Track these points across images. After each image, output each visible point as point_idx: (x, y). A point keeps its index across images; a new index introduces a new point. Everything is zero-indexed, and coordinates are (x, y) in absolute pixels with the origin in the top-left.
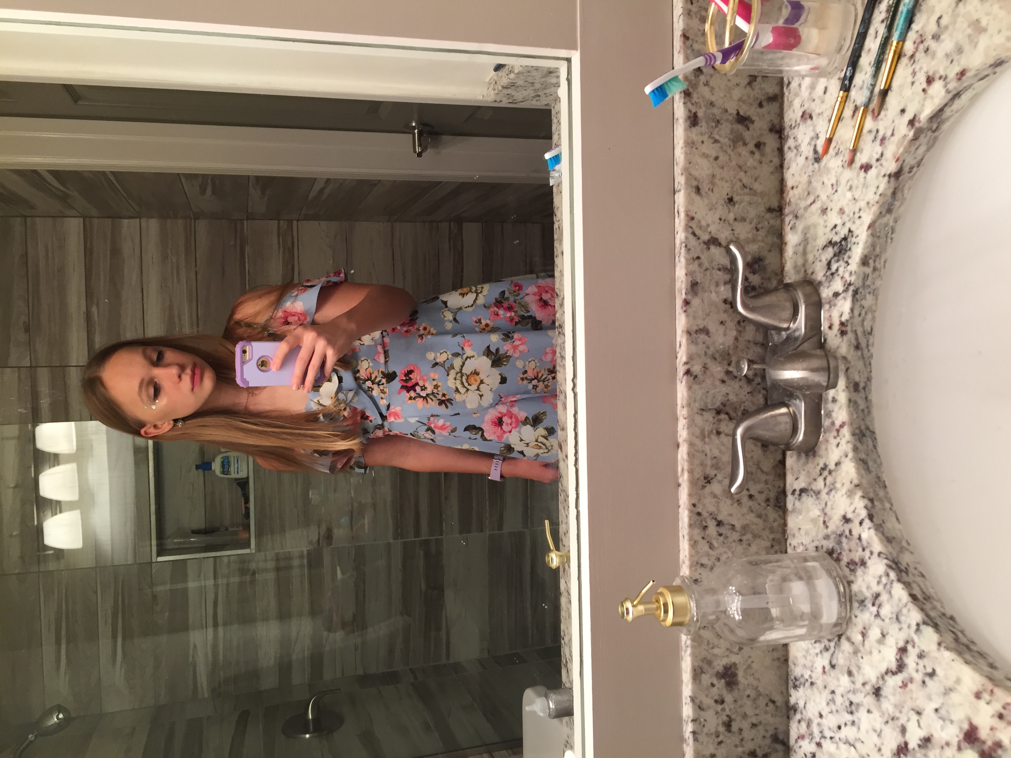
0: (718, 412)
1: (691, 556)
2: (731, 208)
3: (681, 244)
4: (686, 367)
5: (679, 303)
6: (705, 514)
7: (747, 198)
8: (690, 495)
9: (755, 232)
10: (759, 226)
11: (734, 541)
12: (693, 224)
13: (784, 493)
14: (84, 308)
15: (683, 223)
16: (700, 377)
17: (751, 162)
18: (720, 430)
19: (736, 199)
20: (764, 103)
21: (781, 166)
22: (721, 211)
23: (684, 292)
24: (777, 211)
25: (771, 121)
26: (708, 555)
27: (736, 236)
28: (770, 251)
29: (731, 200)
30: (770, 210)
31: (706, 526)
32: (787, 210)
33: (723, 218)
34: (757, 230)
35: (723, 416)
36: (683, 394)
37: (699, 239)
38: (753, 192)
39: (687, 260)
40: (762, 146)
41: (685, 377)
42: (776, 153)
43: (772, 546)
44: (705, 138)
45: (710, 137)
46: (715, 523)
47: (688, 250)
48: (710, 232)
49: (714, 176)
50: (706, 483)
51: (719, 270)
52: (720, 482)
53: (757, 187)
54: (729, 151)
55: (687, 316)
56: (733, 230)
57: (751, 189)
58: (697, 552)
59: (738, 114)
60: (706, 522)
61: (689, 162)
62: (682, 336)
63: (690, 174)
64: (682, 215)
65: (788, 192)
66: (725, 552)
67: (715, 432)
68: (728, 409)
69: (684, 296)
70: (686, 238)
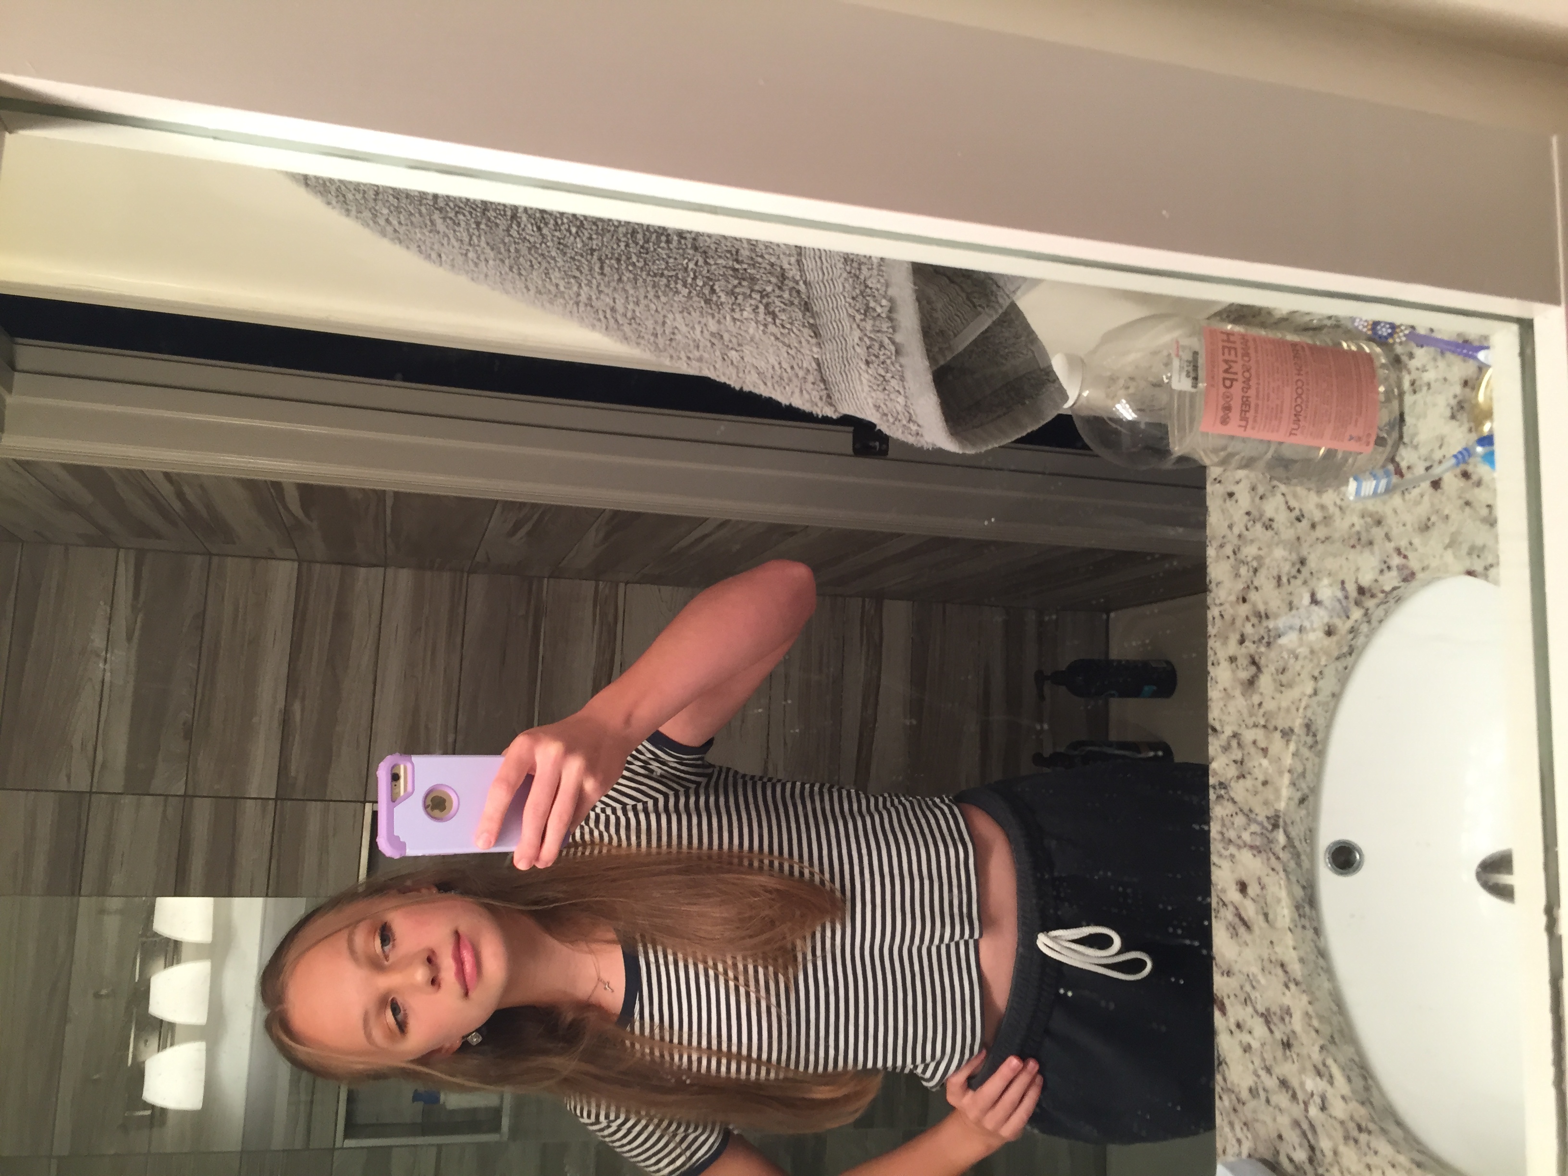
14: (281, 704)
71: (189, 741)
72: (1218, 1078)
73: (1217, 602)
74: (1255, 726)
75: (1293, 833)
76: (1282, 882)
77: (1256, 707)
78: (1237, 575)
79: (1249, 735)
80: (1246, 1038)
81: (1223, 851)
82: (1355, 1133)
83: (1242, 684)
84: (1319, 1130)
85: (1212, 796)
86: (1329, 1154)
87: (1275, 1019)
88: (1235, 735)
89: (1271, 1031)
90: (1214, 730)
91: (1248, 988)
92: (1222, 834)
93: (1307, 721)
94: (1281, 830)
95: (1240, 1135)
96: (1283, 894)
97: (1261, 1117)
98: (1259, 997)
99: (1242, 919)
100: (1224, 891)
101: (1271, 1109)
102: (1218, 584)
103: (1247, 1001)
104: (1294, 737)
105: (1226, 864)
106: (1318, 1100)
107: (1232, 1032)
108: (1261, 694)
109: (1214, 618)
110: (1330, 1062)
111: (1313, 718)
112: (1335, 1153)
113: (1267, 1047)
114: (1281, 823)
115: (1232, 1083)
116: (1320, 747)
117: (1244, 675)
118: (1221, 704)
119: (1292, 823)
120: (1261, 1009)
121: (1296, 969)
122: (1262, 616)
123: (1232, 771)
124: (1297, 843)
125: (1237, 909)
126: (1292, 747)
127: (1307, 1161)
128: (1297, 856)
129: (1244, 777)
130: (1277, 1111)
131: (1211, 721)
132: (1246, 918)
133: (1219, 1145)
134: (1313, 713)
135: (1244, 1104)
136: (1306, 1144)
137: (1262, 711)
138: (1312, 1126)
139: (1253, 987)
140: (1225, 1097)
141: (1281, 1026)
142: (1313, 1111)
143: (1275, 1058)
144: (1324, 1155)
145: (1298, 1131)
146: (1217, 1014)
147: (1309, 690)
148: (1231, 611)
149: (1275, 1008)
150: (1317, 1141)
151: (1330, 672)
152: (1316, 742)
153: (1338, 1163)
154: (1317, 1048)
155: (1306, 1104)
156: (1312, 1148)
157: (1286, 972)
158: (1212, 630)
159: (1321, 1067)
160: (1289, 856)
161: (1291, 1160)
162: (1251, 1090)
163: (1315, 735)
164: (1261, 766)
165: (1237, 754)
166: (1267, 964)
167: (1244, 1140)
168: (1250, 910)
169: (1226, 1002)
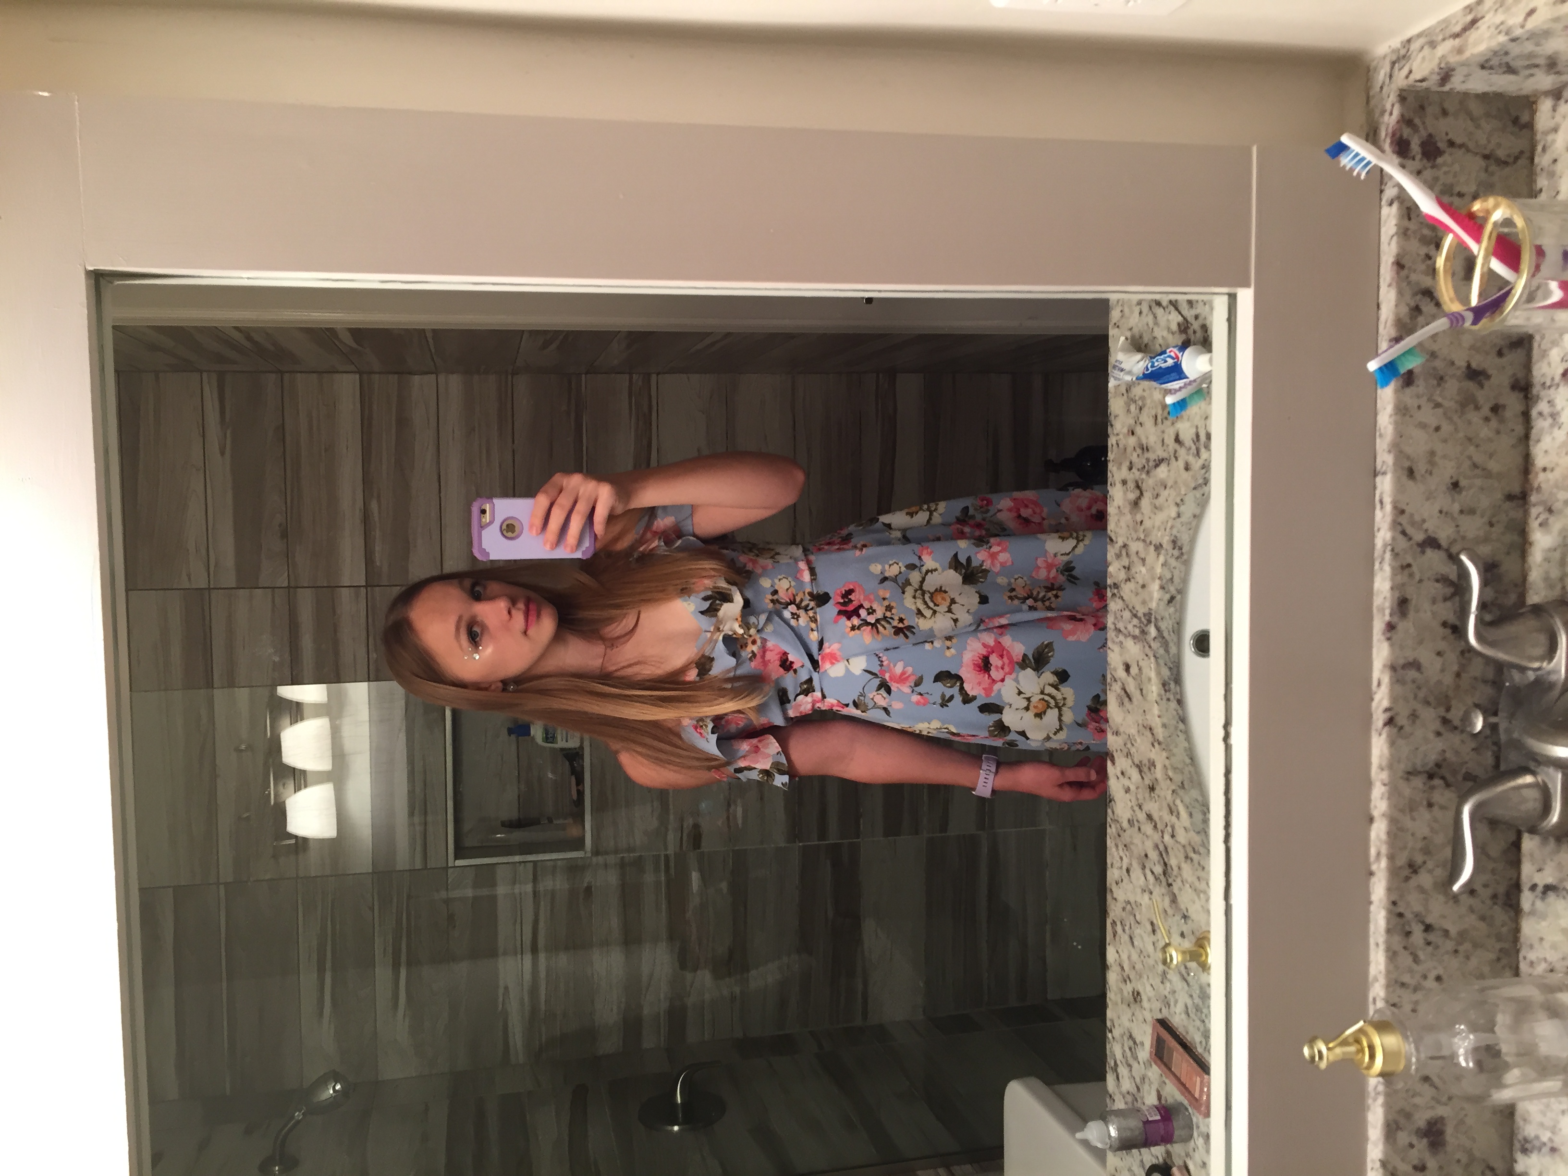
0: (1431, 776)
1: (1388, 972)
2: (1456, 496)
3: (1385, 546)
4: (1387, 715)
5: (1378, 626)
6: (1409, 915)
7: (1478, 482)
8: (1389, 890)
9: (1487, 528)
10: (1494, 520)
11: (1447, 952)
12: (1404, 520)
13: (1516, 887)
14: (360, 503)
15: (1389, 519)
16: (1408, 729)
17: (1485, 432)
18: (1433, 800)
19: (1463, 483)
20: (1505, 351)
21: (1527, 437)
22: (1443, 501)
23: (1387, 612)
24: (1519, 499)
25: (1514, 375)
26: (1411, 971)
27: (1462, 533)
28: (1508, 553)
29: (1455, 485)
30: (1510, 497)
31: (1410, 932)
32: (1533, 498)
33: (1445, 510)
34: (1491, 525)
35: (1437, 782)
36: (1381, 750)
37: (1410, 539)
38: (1488, 474)
39: (1393, 569)
40: (1500, 410)
41: (1387, 729)
42: (1521, 419)
43: (1499, 959)
44: (1423, 401)
45: (1429, 400)
46: (1422, 927)
47: (1395, 554)
48: (1426, 530)
49: (1432, 453)
50: (1412, 873)
51: (1437, 581)
52: (1430, 871)
53: (1494, 466)
54: (1455, 418)
55: (1392, 646)
56: (1457, 526)
57: (1484, 469)
58: (1397, 968)
59: (1469, 366)
60: (1410, 926)
61: (1400, 434)
62: (1382, 672)
63: (1401, 452)
64: (1388, 507)
65: (1537, 474)
66: (1435, 968)
67: (1425, 803)
68: (1444, 771)
69: (1387, 618)
70: (1394, 539)
71: (285, 540)
72: (1109, 811)
73: (1115, 432)
74: (1138, 539)
75: (1163, 625)
76: (1152, 666)
77: (1139, 523)
78: (1129, 411)
79: (1134, 546)
80: (1126, 782)
81: (1115, 638)
82: (1192, 855)
83: (1130, 504)
84: (1169, 850)
85: (1109, 594)
86: (1175, 869)
87: (1145, 769)
88: (1125, 546)
89: (1143, 778)
90: (1111, 540)
91: (1129, 745)
92: (1114, 624)
93: (1173, 538)
94: (1153, 625)
95: (1121, 854)
96: (1153, 675)
97: (1136, 841)
98: (1135, 752)
99: (1126, 692)
100: (1115, 670)
101: (1141, 835)
102: (1116, 416)
103: (1128, 755)
104: (1163, 552)
105: (1116, 649)
106: (1169, 829)
107: (1118, 778)
108: (1143, 514)
109: (1112, 446)
110: (1178, 802)
111: (1178, 535)
112: (1179, 868)
113: (1140, 790)
114: (1153, 620)
115: (1118, 816)
116: (1185, 557)
117: (1132, 496)
118: (1116, 518)
119: (1162, 619)
120: (1137, 762)
121: (1160, 733)
122: (1145, 449)
123: (1122, 575)
124: (1166, 634)
125: (1123, 684)
126: (1162, 559)
127: (1162, 874)
128: (1166, 645)
129: (1129, 580)
130: (1145, 837)
131: (1109, 532)
132: (1128, 691)
133: (1109, 861)
134: (1178, 532)
135: (1125, 831)
136: (1162, 862)
137: (1142, 528)
138: (1166, 848)
139: (1133, 745)
140: (1113, 826)
141: (1148, 774)
142: (1167, 838)
143: (1144, 798)
144: (1172, 870)
145: (1157, 852)
146: (1109, 763)
147: (1173, 514)
148: (1124, 442)
149: (1145, 762)
150: (1169, 860)
151: (1190, 500)
152: (1182, 554)
153: (1181, 875)
154: (1170, 792)
155: (1162, 832)
156: (1165, 864)
157: (1153, 734)
158: (1111, 456)
159: (1172, 805)
160: (1159, 644)
161: (1152, 872)
162: (1129, 821)
163: (1181, 548)
164: (1141, 571)
165: (1125, 562)
166: (1141, 727)
167: (1124, 858)
168: (1132, 687)
169: (1115, 754)
